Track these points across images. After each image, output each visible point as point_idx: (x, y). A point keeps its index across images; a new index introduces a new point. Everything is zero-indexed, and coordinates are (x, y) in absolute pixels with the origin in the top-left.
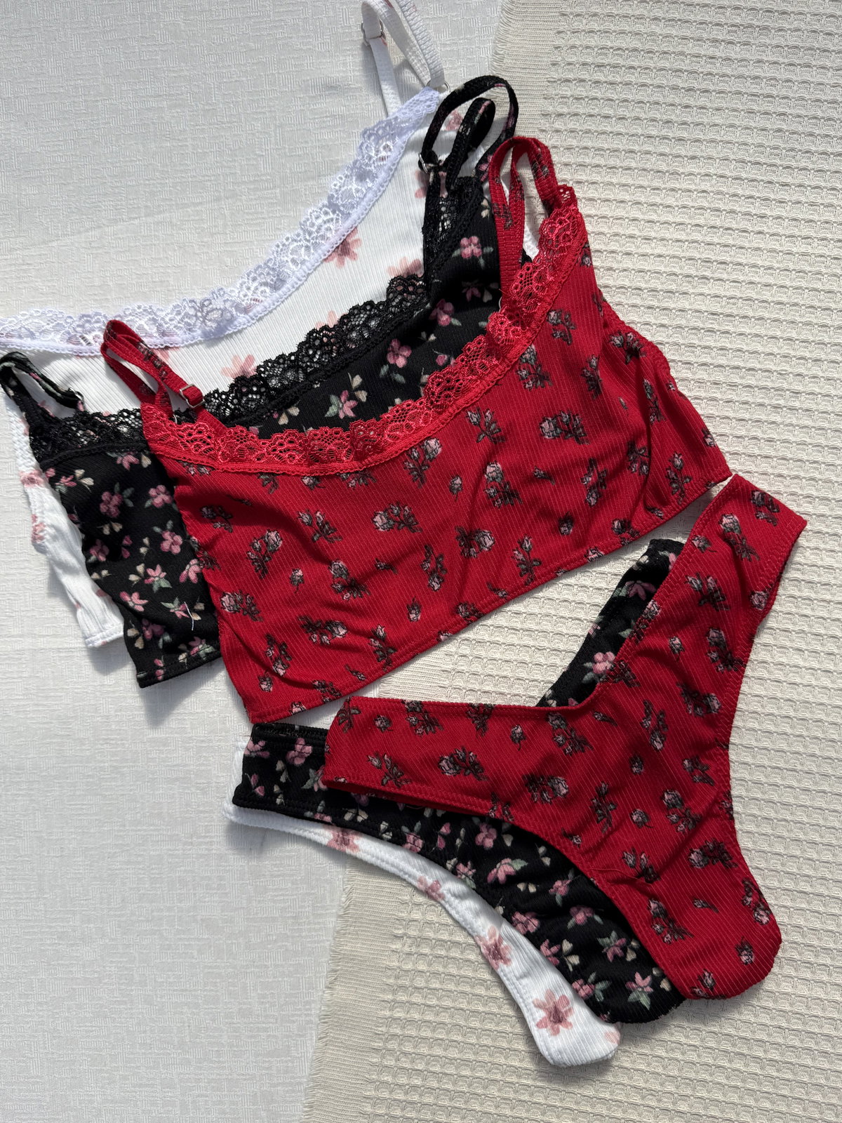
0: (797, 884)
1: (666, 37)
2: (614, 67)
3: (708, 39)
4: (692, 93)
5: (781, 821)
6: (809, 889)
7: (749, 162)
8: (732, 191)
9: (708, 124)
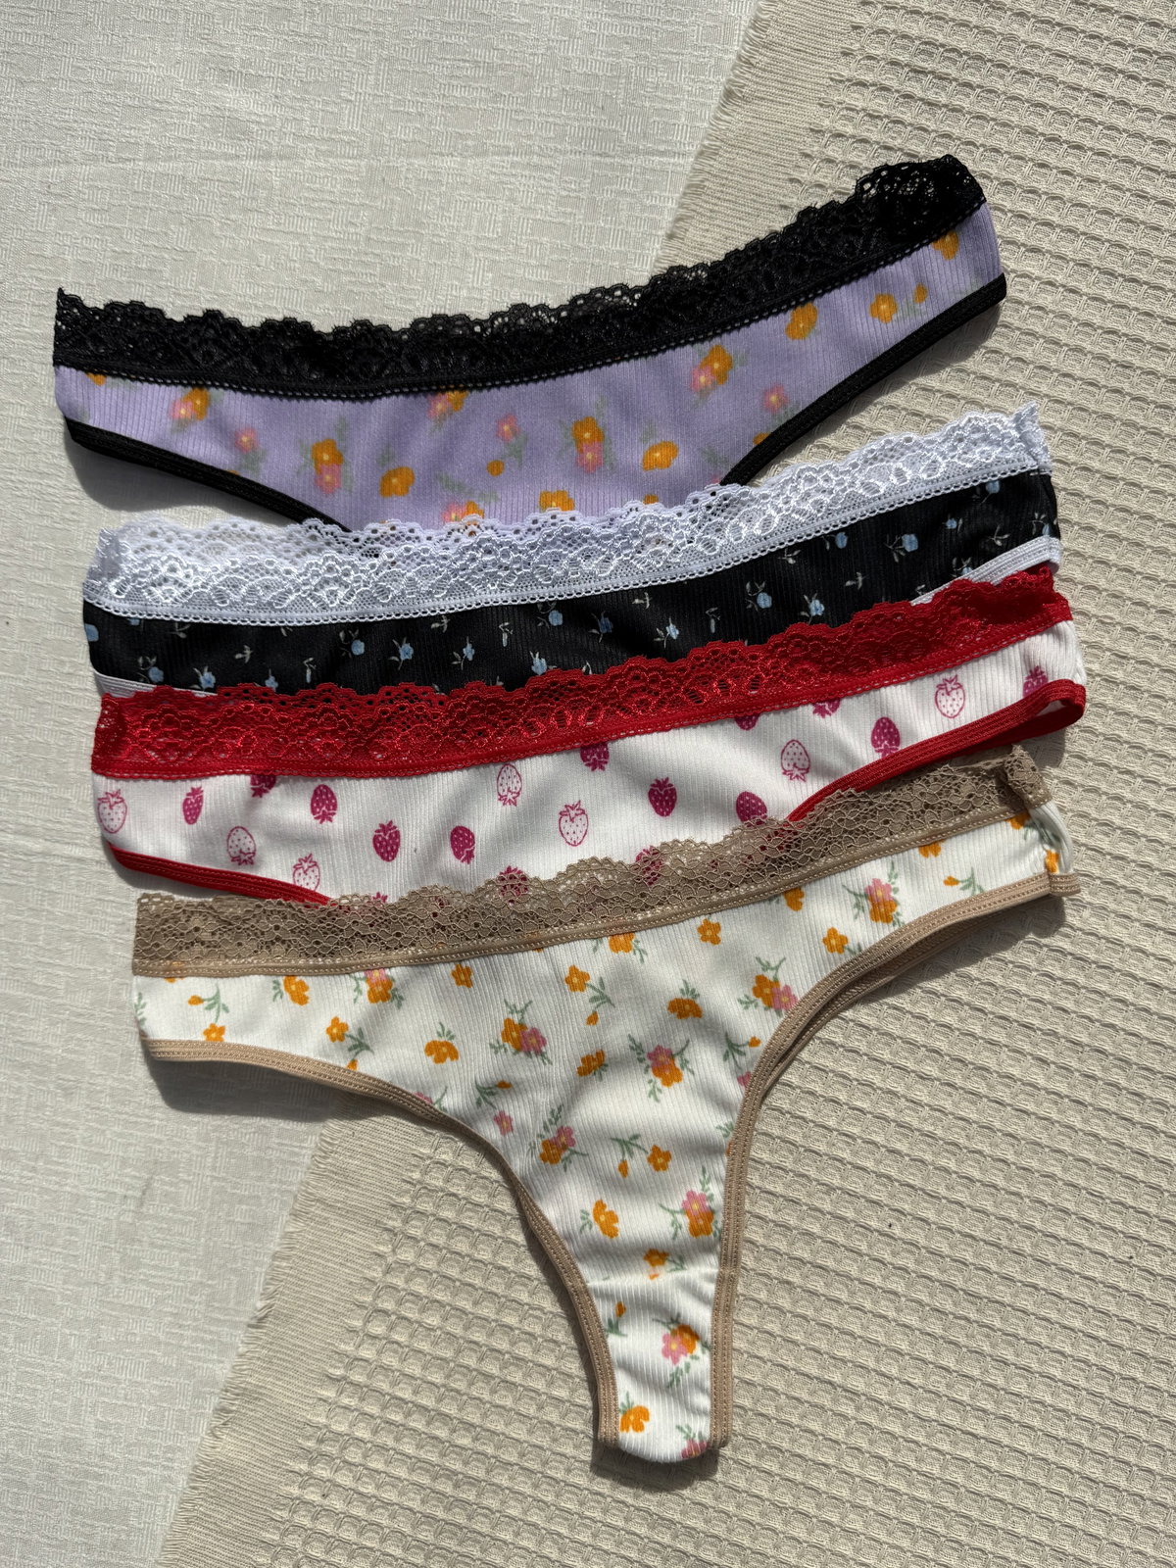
0: (964, 1419)
1: (1033, 47)
2: (941, 78)
3: (1099, 65)
4: (1055, 145)
5: (960, 1318)
6: (980, 1431)
7: (1121, 275)
8: (1084, 317)
9: (1070, 201)
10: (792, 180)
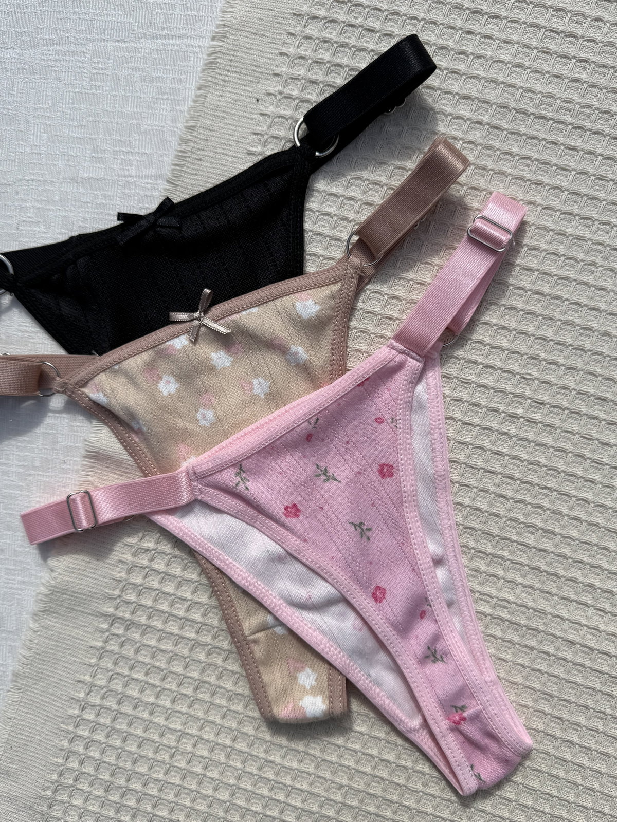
7: (532, 114)
8: (505, 147)
9: (492, 58)
10: (281, 54)
